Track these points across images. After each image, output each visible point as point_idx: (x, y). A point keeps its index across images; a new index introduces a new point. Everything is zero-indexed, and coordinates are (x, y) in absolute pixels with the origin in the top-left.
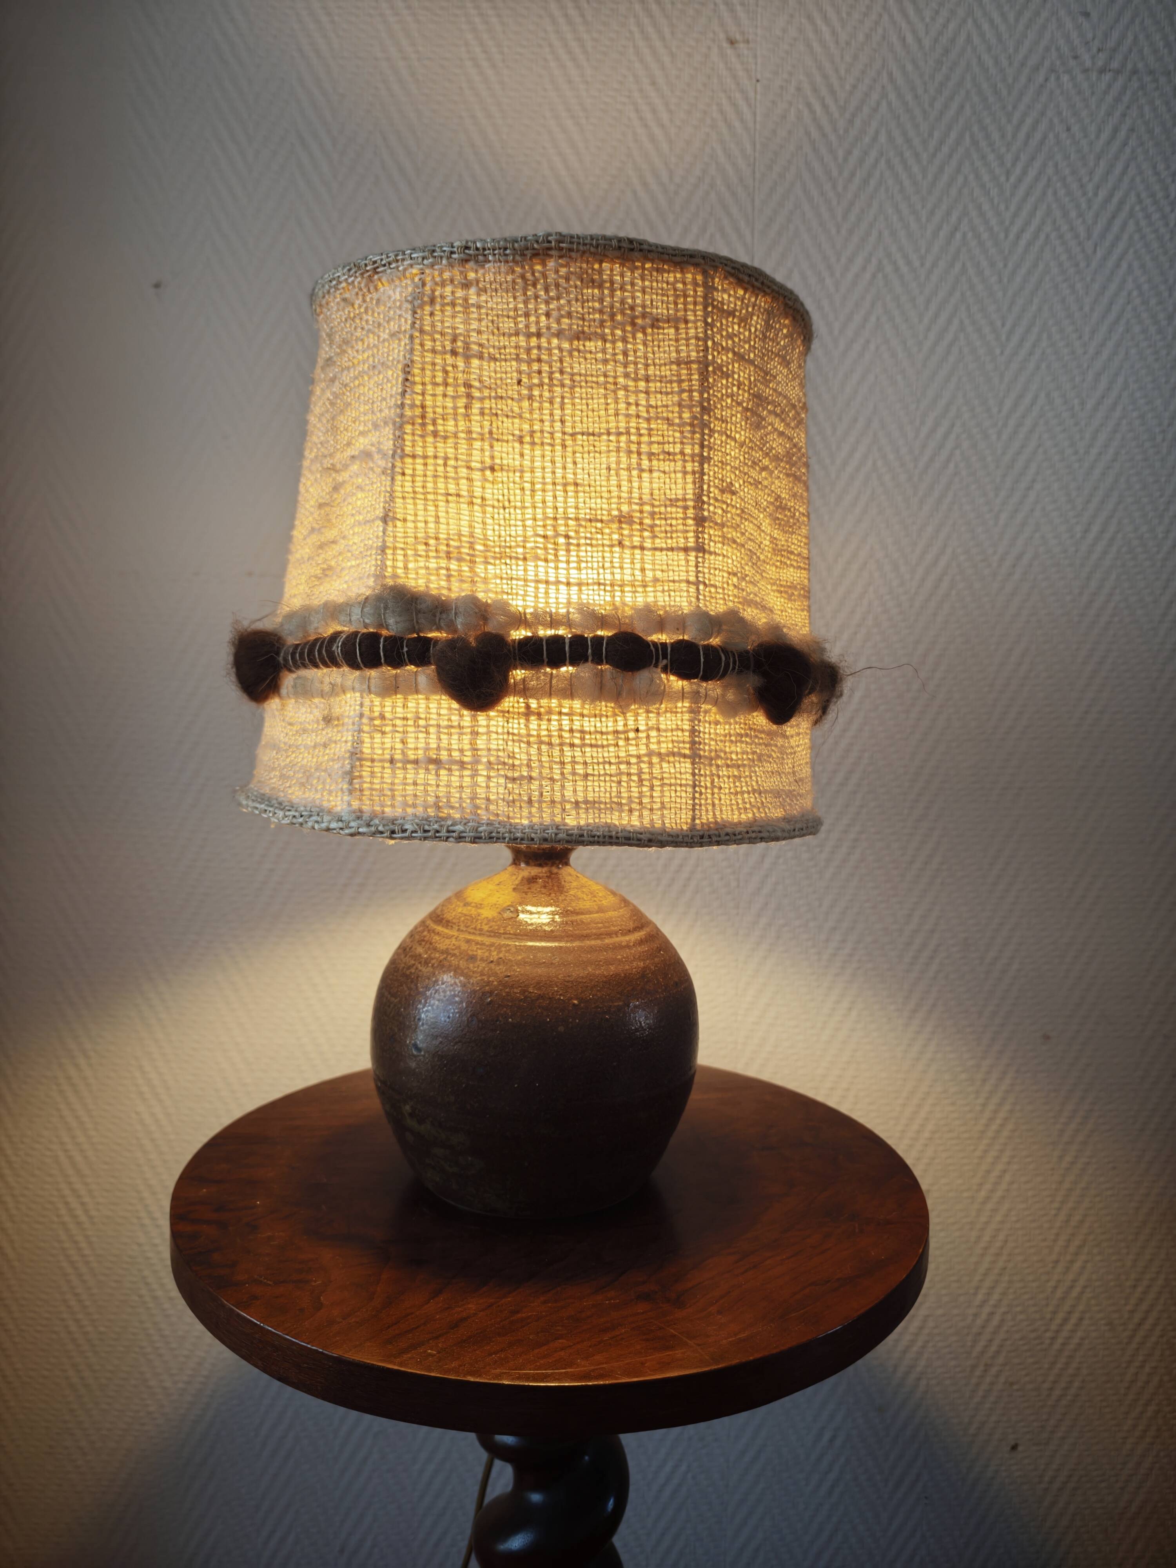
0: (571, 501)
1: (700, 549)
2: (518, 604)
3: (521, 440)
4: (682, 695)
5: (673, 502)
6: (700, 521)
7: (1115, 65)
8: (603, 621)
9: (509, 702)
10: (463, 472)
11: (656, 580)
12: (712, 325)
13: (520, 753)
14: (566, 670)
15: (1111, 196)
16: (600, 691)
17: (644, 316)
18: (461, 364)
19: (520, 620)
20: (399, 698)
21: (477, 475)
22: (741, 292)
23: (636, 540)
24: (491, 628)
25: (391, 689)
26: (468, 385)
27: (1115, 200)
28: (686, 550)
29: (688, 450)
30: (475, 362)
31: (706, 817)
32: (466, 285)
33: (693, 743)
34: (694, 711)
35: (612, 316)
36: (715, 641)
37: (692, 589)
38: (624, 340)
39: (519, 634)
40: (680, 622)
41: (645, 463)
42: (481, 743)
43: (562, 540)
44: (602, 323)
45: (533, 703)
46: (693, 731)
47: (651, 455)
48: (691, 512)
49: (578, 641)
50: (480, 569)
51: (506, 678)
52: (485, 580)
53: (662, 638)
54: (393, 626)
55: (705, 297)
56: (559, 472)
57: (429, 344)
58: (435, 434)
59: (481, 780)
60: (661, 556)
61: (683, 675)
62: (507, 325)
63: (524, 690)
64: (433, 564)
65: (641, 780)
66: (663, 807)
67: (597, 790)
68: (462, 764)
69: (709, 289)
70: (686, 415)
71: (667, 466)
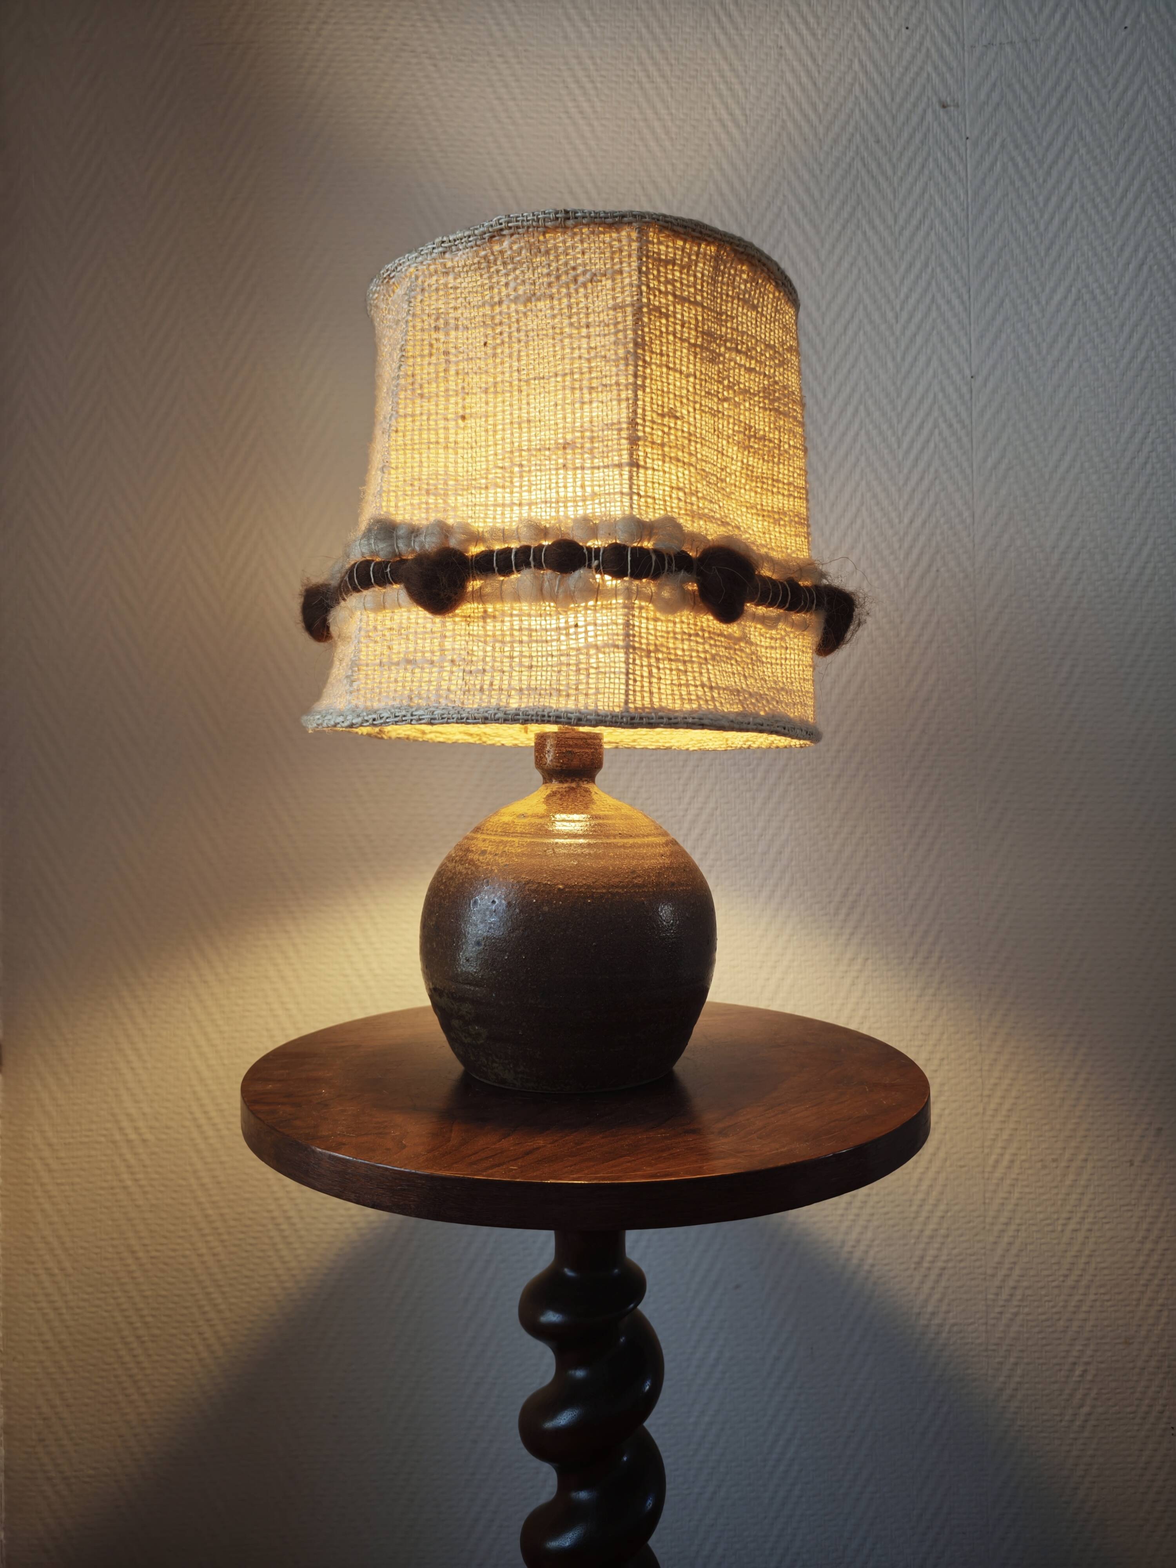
0: (525, 436)
1: (634, 464)
2: (479, 526)
3: (486, 391)
4: (615, 593)
5: (609, 426)
6: (634, 441)
8: (544, 532)
9: (468, 608)
10: (442, 423)
11: (594, 494)
12: (647, 274)
13: (478, 649)
14: (515, 576)
16: (540, 594)
17: (584, 273)
18: (442, 337)
19: (476, 538)
20: (388, 613)
21: (452, 424)
22: (680, 243)
23: (578, 462)
24: (453, 543)
25: (380, 607)
26: (446, 353)
28: (620, 466)
29: (623, 380)
30: (453, 333)
31: (640, 701)
32: (446, 273)
33: (627, 635)
34: (629, 607)
35: (558, 278)
36: (648, 544)
37: (626, 499)
38: (569, 295)
39: (475, 550)
40: (611, 526)
41: (587, 397)
42: (448, 645)
43: (516, 469)
44: (550, 285)
45: (490, 609)
46: (627, 625)
47: (591, 388)
48: (624, 434)
49: (524, 551)
50: (451, 500)
51: (463, 587)
52: (455, 509)
53: (595, 543)
54: (381, 551)
55: (640, 249)
56: (516, 413)
57: (419, 325)
58: (422, 396)
59: (445, 675)
60: (599, 474)
61: (618, 574)
62: (476, 299)
63: (480, 597)
64: (416, 501)
65: (578, 670)
66: (597, 692)
67: (541, 678)
68: (432, 662)
69: (643, 241)
70: (621, 352)
71: (603, 397)
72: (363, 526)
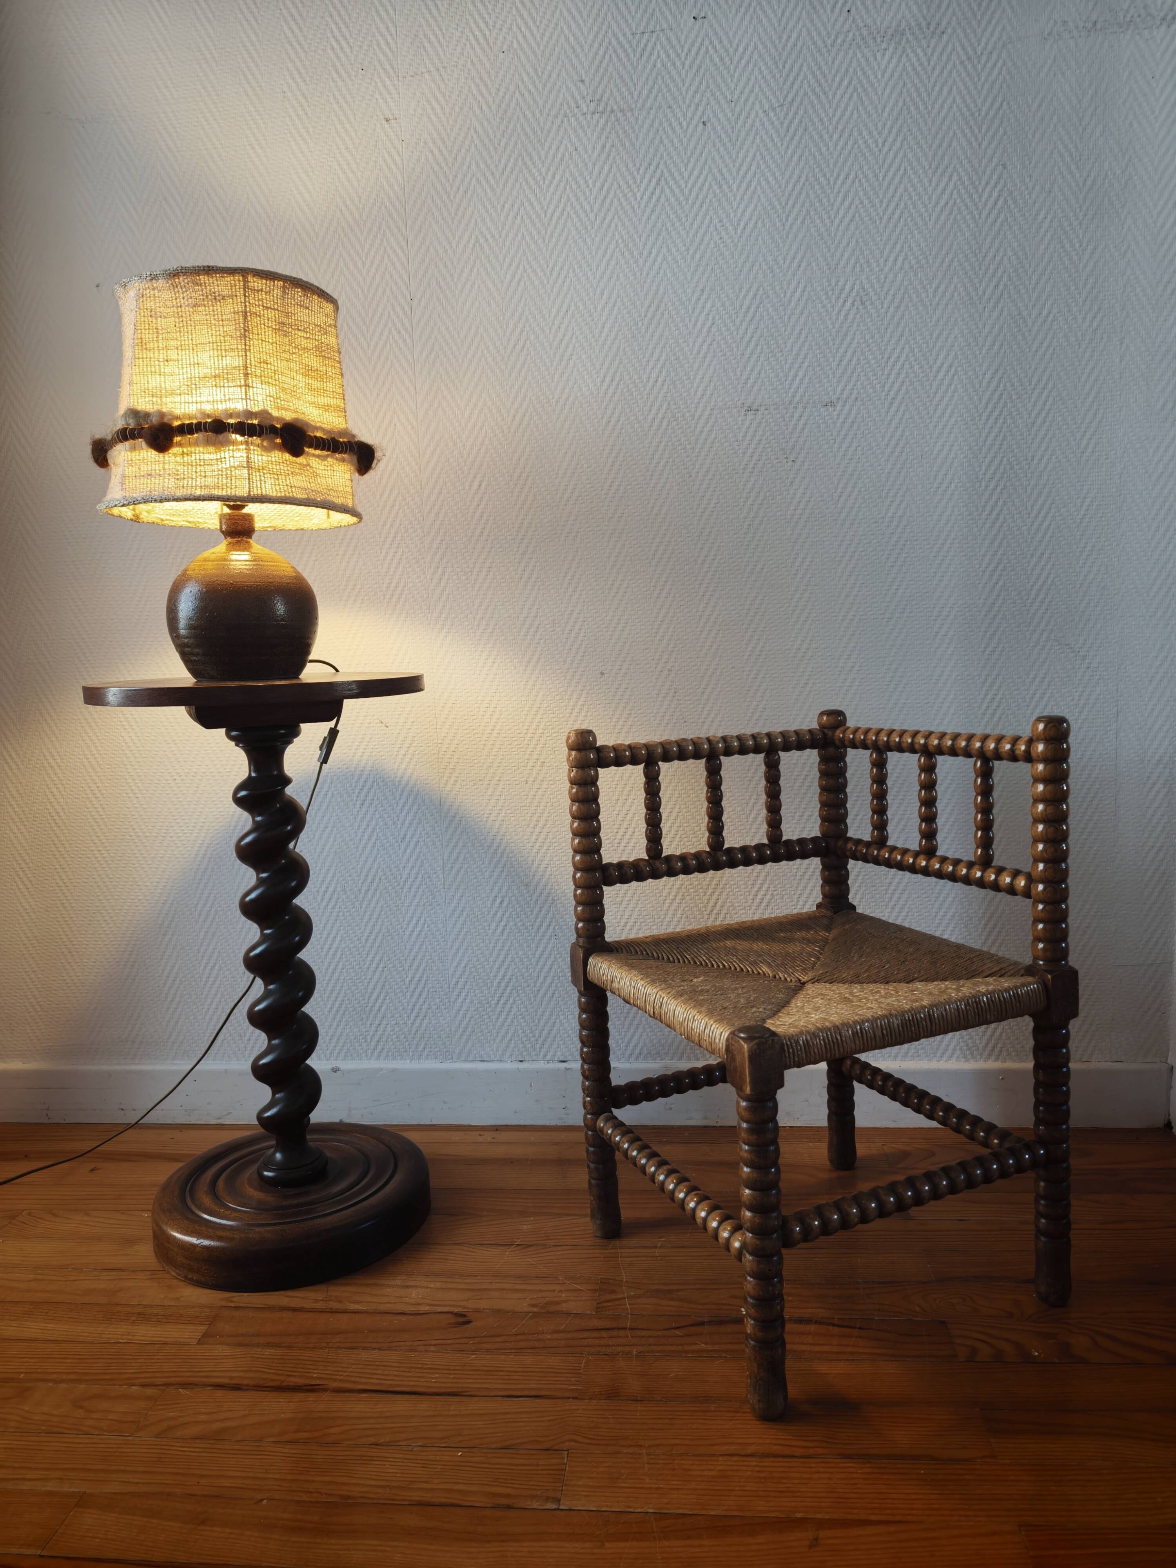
0: (197, 371)
1: (247, 386)
2: (178, 412)
3: (177, 349)
4: (242, 443)
5: (235, 368)
6: (246, 375)
7: (600, 109)
8: (209, 416)
9: (175, 450)
10: (157, 363)
11: (229, 399)
12: (248, 297)
13: (180, 469)
14: (196, 435)
15: (603, 185)
16: (208, 443)
17: (219, 295)
18: (154, 321)
19: (177, 418)
20: (137, 452)
21: (162, 364)
22: (264, 281)
23: (222, 384)
24: (166, 420)
25: (133, 449)
26: (157, 329)
27: (605, 189)
28: (240, 386)
29: (240, 347)
30: (159, 319)
31: (256, 492)
32: (154, 289)
33: (248, 462)
34: (248, 450)
35: (207, 296)
36: (255, 422)
37: (244, 401)
38: (213, 306)
39: (176, 423)
40: (238, 415)
41: (224, 354)
42: (166, 467)
43: (193, 386)
44: (203, 300)
45: (185, 450)
46: (248, 457)
47: (226, 350)
48: (242, 372)
49: (199, 424)
50: (164, 400)
51: (172, 440)
52: (166, 404)
53: (231, 421)
54: (132, 424)
55: (244, 285)
56: (192, 360)
57: (142, 314)
58: (146, 349)
59: (166, 480)
60: (231, 389)
61: (243, 435)
62: (169, 304)
63: (180, 444)
64: (147, 399)
65: (227, 478)
66: (236, 487)
67: (210, 481)
68: (160, 475)
69: (246, 282)
70: (238, 333)
71: (232, 354)
72: (122, 411)
